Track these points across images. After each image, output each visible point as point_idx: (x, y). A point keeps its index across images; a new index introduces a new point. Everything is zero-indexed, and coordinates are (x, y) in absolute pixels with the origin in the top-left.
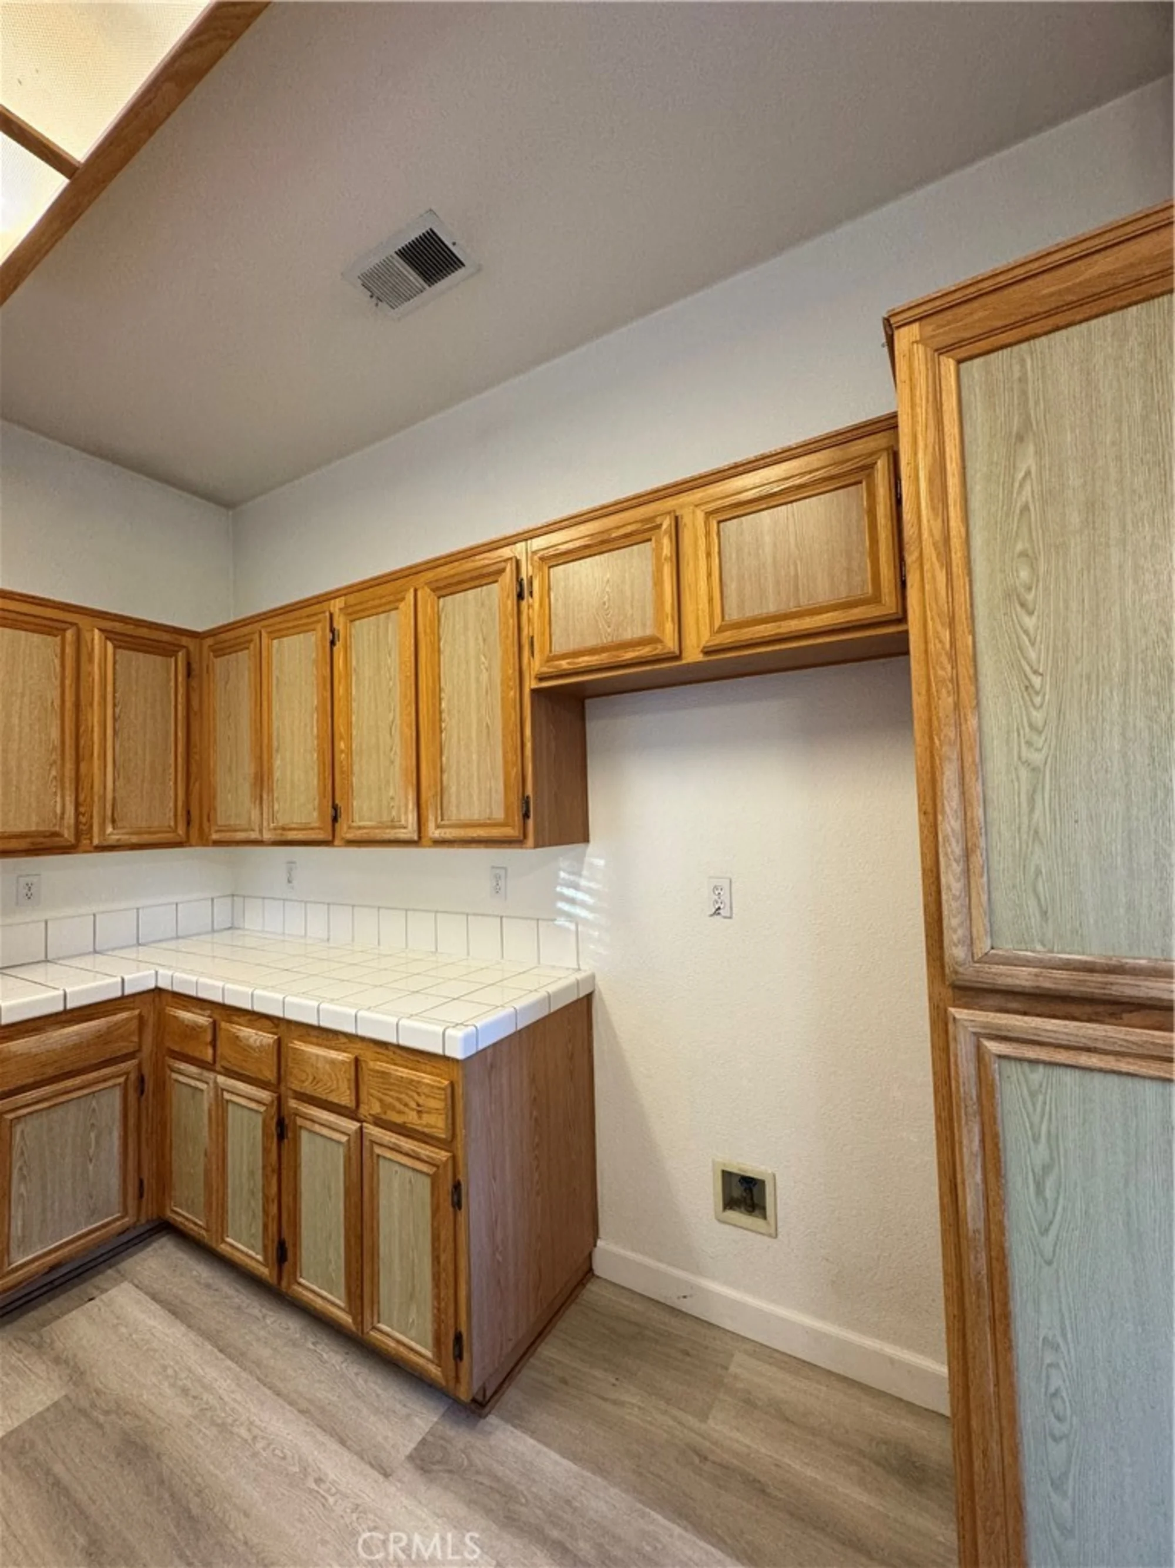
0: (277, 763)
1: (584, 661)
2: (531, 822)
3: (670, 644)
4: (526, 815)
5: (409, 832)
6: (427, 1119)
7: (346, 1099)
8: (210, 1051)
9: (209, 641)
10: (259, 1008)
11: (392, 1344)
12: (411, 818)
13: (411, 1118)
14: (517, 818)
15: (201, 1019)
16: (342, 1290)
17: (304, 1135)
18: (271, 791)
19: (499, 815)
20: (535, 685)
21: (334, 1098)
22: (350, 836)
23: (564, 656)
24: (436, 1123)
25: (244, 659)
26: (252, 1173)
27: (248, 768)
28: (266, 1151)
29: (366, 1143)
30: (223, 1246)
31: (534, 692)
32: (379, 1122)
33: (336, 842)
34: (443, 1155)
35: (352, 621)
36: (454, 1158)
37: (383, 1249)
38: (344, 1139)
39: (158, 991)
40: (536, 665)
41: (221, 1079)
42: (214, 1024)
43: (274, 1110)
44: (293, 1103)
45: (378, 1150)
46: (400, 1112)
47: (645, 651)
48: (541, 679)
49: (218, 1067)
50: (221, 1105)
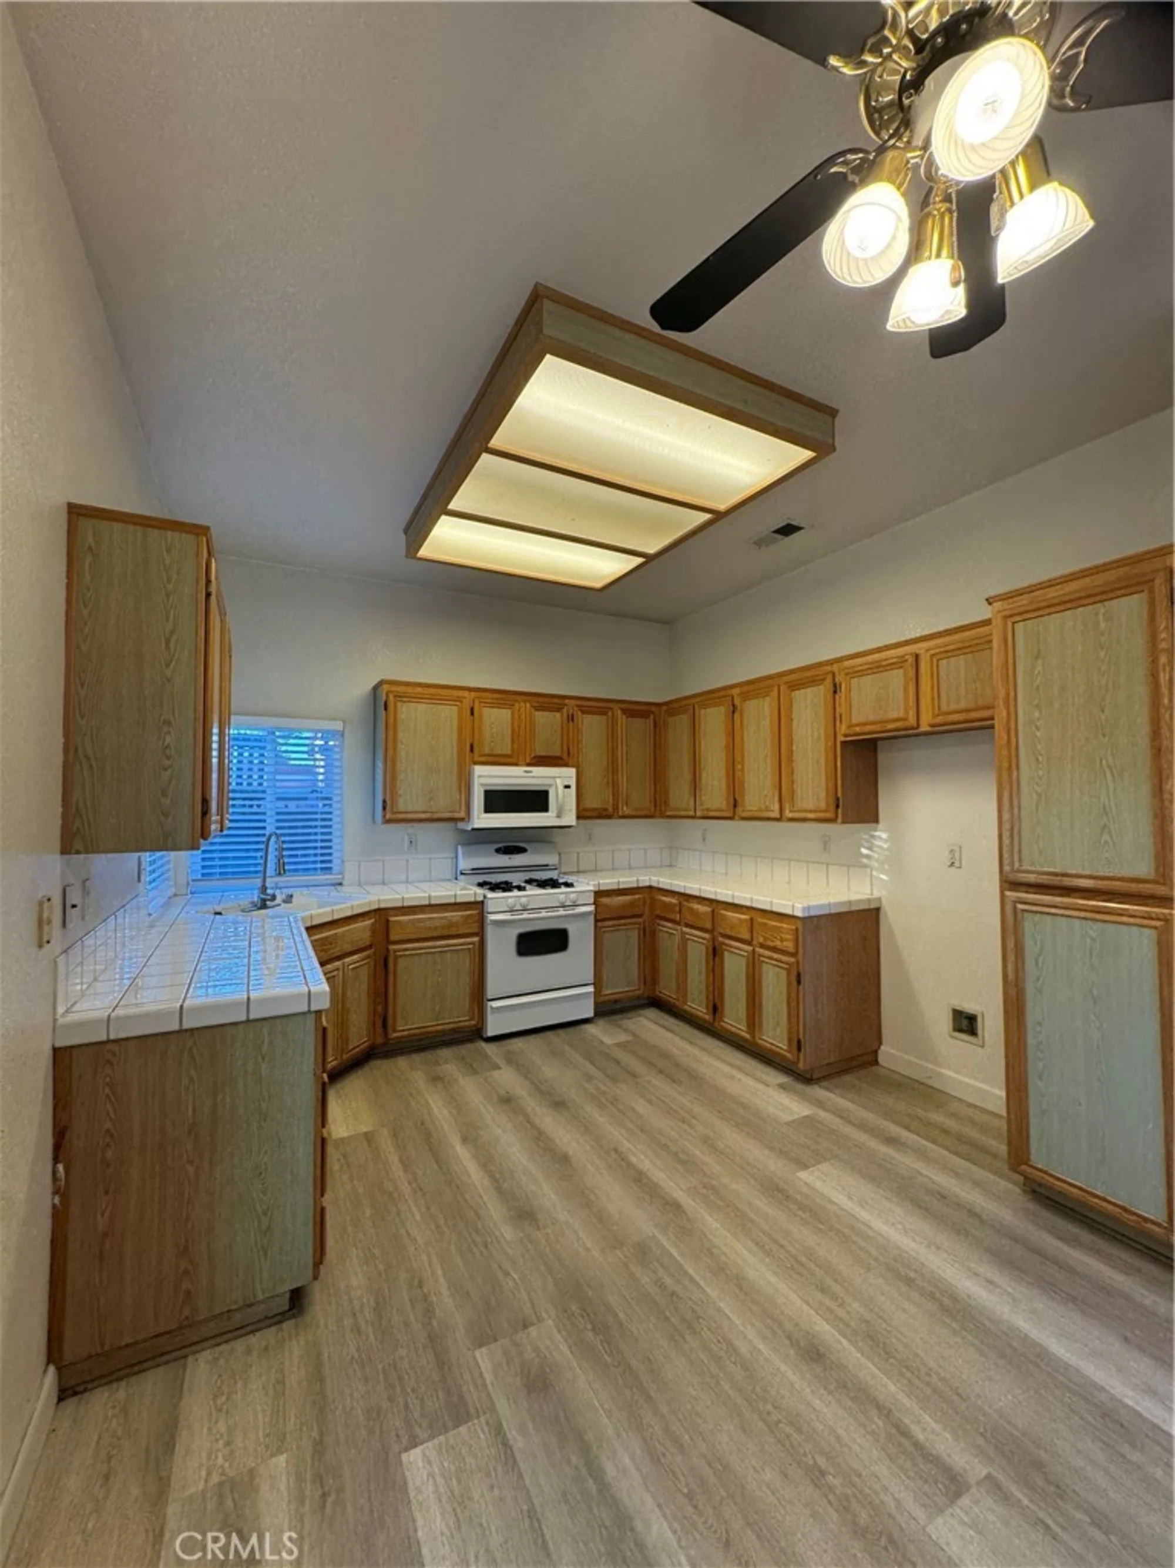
0: (704, 775)
1: (868, 728)
2: (840, 811)
3: (912, 721)
4: (837, 806)
5: (776, 814)
6: (785, 943)
7: (746, 936)
8: (678, 916)
9: (664, 708)
10: (703, 895)
11: (768, 1045)
12: (777, 806)
13: (778, 943)
14: (832, 807)
15: (674, 901)
16: (744, 1023)
17: (726, 955)
18: (701, 790)
19: (823, 805)
20: (843, 739)
21: (740, 936)
22: (744, 814)
23: (857, 725)
24: (789, 946)
25: (684, 719)
26: (700, 973)
27: (687, 776)
28: (707, 962)
29: (756, 956)
30: (686, 1007)
31: (843, 743)
32: (762, 946)
33: (737, 817)
34: (792, 960)
35: (745, 701)
36: (798, 962)
37: (764, 1002)
38: (745, 954)
39: (650, 887)
40: (843, 729)
41: (685, 929)
42: (680, 903)
43: (711, 943)
44: (721, 939)
45: (762, 959)
46: (773, 941)
47: (899, 724)
48: (846, 736)
49: (682, 923)
50: (684, 941)
